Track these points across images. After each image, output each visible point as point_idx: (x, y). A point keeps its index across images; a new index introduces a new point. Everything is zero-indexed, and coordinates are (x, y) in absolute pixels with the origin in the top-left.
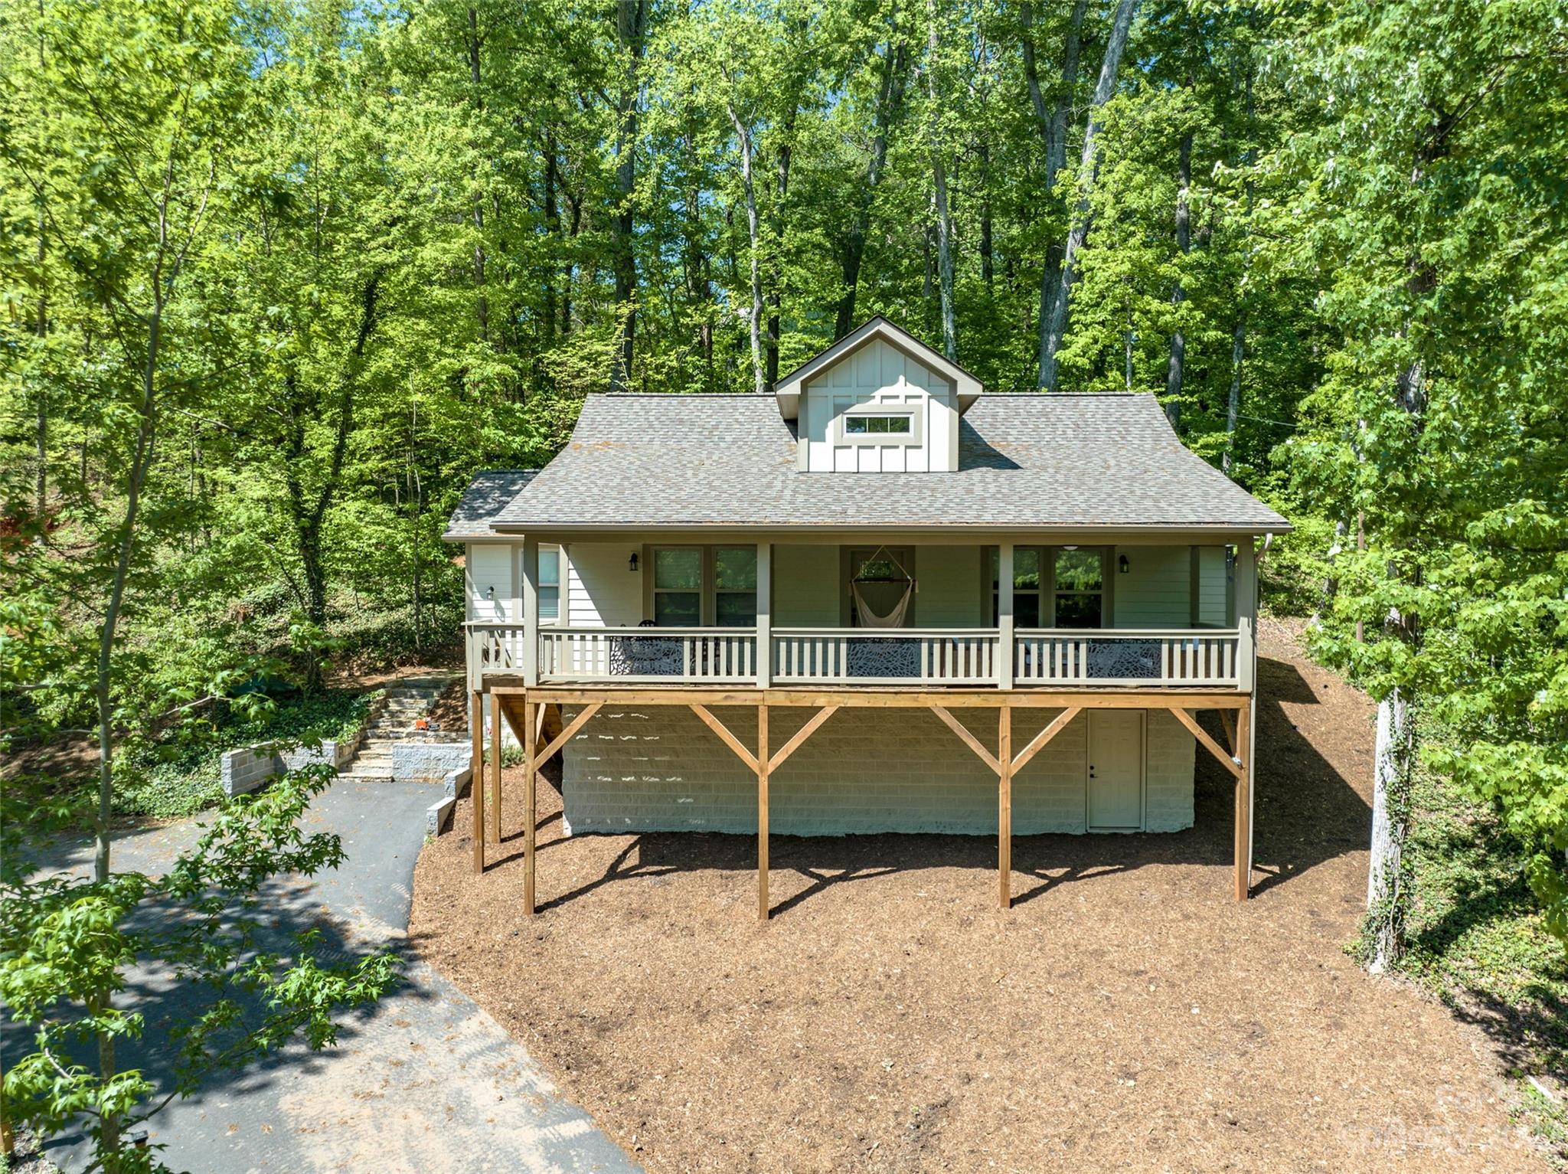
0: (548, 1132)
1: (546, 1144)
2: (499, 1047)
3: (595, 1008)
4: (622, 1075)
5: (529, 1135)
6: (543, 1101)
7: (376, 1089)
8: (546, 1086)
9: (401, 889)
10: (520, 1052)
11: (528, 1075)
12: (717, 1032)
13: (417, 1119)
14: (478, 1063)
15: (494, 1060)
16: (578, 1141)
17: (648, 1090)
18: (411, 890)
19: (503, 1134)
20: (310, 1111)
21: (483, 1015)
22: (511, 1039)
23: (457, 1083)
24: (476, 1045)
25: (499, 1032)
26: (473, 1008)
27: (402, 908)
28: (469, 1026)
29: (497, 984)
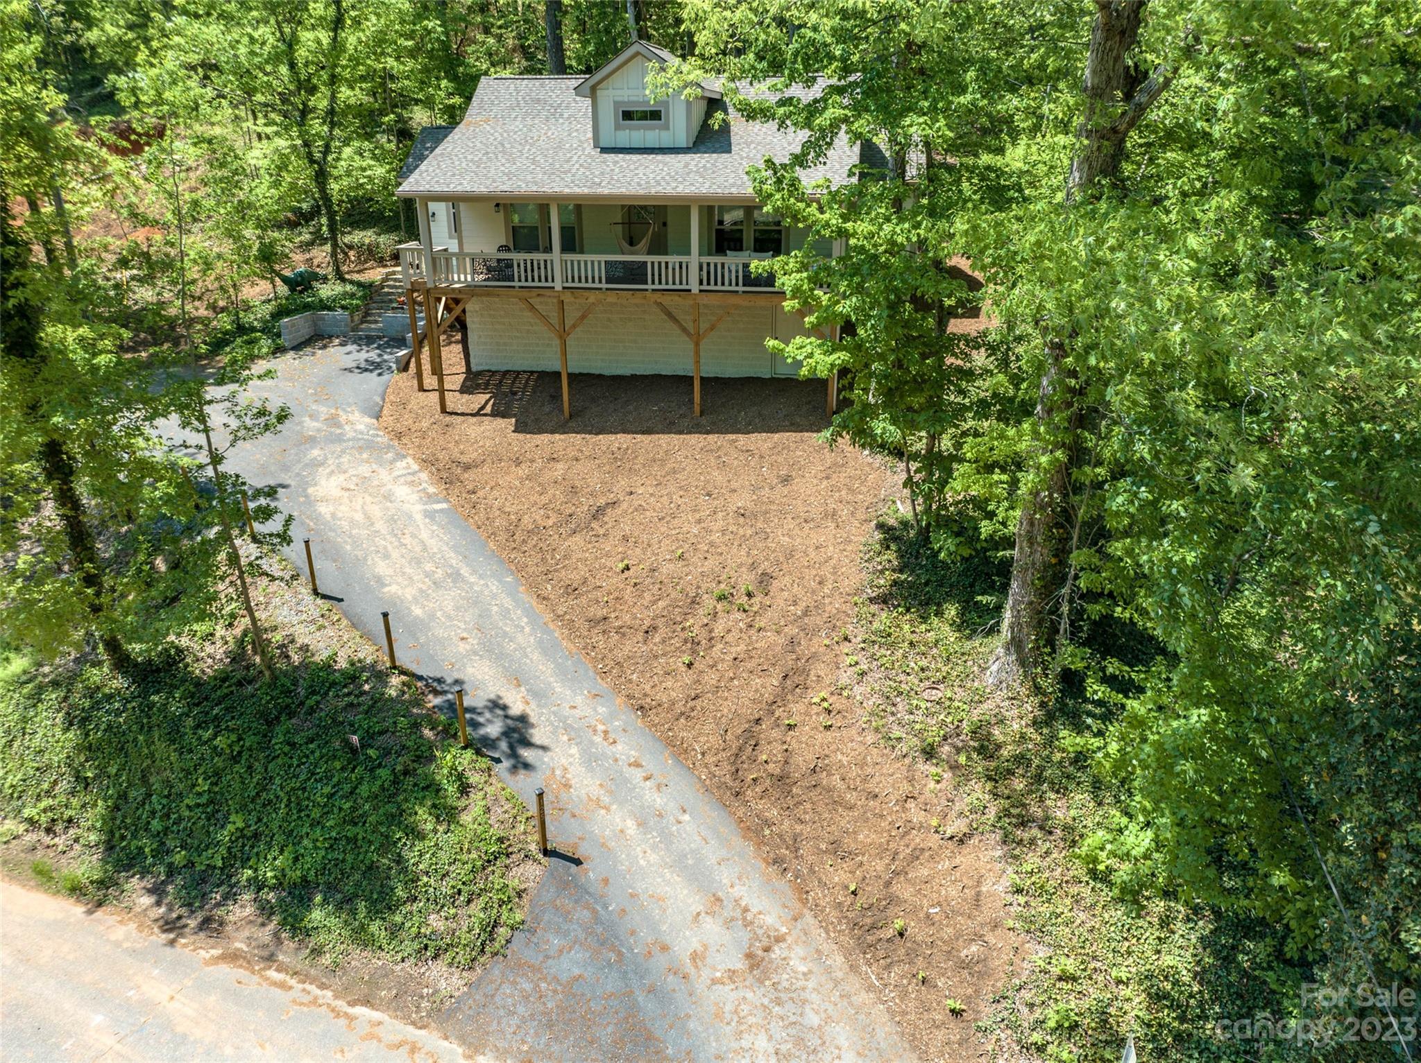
0: (428, 507)
1: (425, 511)
2: (413, 474)
3: (464, 459)
4: (470, 487)
5: (420, 507)
6: (429, 496)
7: (352, 487)
8: (432, 490)
9: (378, 399)
10: (424, 476)
11: (424, 485)
12: (523, 471)
13: (368, 499)
14: (402, 480)
15: (410, 478)
16: (442, 510)
17: (481, 494)
18: (384, 400)
19: (406, 507)
20: (320, 494)
21: (410, 460)
22: (420, 471)
23: (389, 487)
24: (405, 472)
25: (415, 467)
26: (404, 457)
27: (377, 409)
28: (400, 464)
29: (419, 447)
